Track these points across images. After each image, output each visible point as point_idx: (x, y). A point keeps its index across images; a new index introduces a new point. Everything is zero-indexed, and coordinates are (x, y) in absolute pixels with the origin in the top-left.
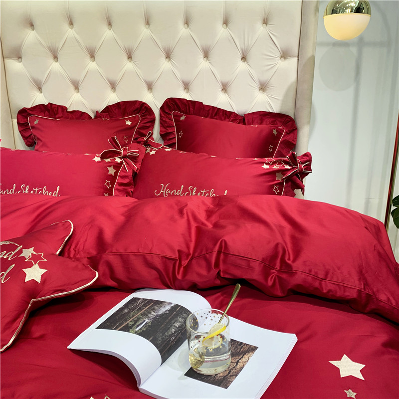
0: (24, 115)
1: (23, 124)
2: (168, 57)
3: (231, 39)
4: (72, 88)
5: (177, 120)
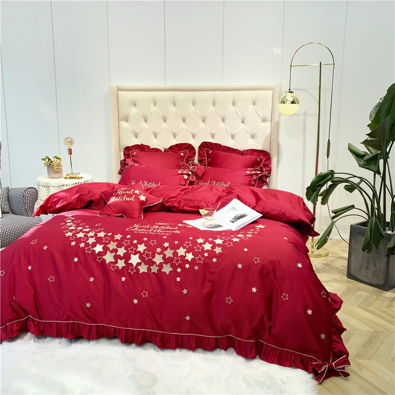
0: (128, 150)
1: (127, 155)
2: (204, 121)
3: (236, 112)
4: (153, 136)
5: (207, 153)
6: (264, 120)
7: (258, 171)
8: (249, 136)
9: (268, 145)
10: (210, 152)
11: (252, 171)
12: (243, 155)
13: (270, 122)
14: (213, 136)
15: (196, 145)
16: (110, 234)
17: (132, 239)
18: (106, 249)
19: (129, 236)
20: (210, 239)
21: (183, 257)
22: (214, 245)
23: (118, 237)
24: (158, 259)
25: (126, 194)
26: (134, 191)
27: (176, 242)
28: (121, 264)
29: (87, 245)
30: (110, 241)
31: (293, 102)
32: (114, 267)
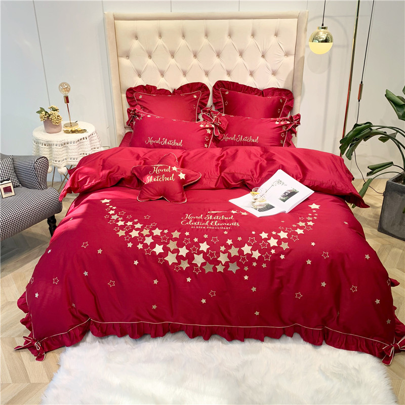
0: (131, 92)
2: (218, 56)
3: (256, 45)
4: (160, 74)
5: (224, 95)
6: (287, 54)
7: (287, 120)
8: (270, 72)
9: (290, 83)
10: (227, 93)
11: (281, 121)
12: (263, 96)
13: (293, 57)
14: (229, 73)
15: (210, 85)
16: (166, 231)
17: (191, 237)
18: (166, 250)
19: (187, 234)
20: (274, 233)
21: (249, 256)
22: (280, 241)
23: (176, 234)
24: (223, 258)
25: (164, 173)
26: (171, 169)
27: (240, 239)
28: (185, 265)
29: (145, 246)
30: (169, 240)
31: (326, 41)
32: (177, 268)
